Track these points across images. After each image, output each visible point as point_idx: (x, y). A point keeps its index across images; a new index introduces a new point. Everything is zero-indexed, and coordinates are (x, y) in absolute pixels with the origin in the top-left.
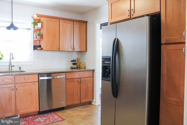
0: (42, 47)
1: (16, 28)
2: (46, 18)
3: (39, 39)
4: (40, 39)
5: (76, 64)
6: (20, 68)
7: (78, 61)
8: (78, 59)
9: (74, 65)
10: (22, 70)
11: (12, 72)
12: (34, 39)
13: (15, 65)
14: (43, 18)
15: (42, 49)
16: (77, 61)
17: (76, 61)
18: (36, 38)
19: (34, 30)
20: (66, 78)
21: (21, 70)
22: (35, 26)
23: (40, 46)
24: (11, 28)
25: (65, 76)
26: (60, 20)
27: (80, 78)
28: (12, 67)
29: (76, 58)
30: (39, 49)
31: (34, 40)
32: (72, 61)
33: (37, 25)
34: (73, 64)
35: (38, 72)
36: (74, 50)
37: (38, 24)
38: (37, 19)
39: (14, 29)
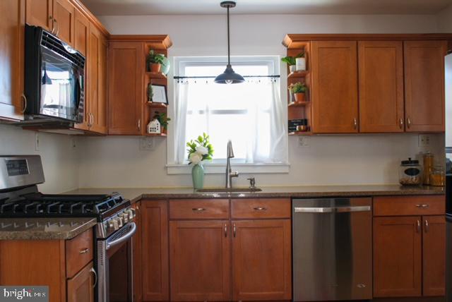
0: (309, 124)
1: (238, 79)
2: (317, 42)
3: (300, 102)
4: (304, 102)
5: (417, 172)
6: (252, 181)
7: (425, 161)
8: (425, 156)
9: (412, 175)
10: (257, 185)
11: (232, 190)
12: (289, 102)
13: (240, 174)
14: (308, 44)
15: (307, 129)
16: (421, 163)
17: (416, 162)
18: (294, 100)
19: (289, 79)
20: (375, 214)
21: (255, 185)
22: (291, 67)
23: (305, 122)
24: (228, 79)
25: (369, 208)
26: (359, 42)
27: (422, 216)
28: (233, 178)
29: (421, 153)
30: (300, 128)
31: (290, 104)
32: (404, 163)
33: (295, 64)
34: (407, 172)
35: (289, 193)
36: (407, 130)
37: (297, 60)
38: (294, 47)
39: (234, 82)
